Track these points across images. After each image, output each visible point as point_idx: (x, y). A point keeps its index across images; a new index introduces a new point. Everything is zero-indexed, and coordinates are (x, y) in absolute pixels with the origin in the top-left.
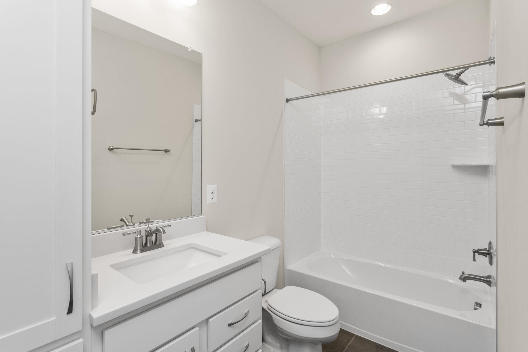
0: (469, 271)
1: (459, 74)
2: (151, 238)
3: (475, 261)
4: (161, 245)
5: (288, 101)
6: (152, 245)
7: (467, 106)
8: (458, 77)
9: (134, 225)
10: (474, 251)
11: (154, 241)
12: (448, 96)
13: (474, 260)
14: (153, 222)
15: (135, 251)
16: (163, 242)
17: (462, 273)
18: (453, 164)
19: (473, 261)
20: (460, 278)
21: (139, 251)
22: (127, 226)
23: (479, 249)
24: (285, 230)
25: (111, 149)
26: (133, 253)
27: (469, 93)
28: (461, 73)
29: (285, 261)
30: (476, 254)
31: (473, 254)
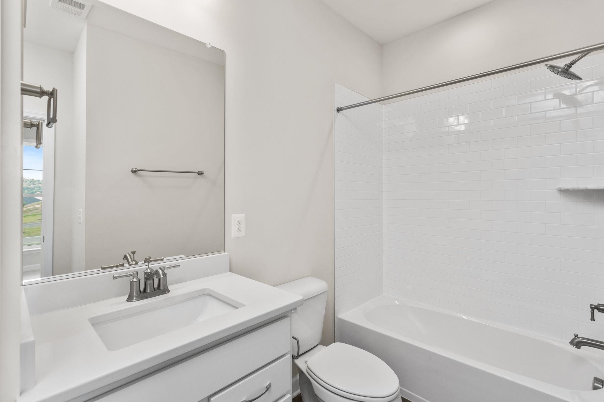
0: (584, 334)
1: (570, 66)
2: (151, 282)
3: (594, 321)
4: (166, 291)
5: (339, 110)
6: (153, 290)
7: (580, 110)
8: (567, 70)
9: (137, 263)
10: (593, 307)
11: (156, 286)
12: (552, 97)
13: (593, 319)
14: (162, 259)
15: (130, 299)
16: (168, 286)
17: (574, 337)
18: (560, 188)
19: (591, 320)
20: (572, 343)
21: (134, 299)
22: (130, 264)
23: (599, 305)
24: (335, 269)
25: (134, 172)
26: (127, 301)
27: (584, 92)
28: (573, 64)
29: (335, 309)
30: (595, 311)
31: (591, 311)
